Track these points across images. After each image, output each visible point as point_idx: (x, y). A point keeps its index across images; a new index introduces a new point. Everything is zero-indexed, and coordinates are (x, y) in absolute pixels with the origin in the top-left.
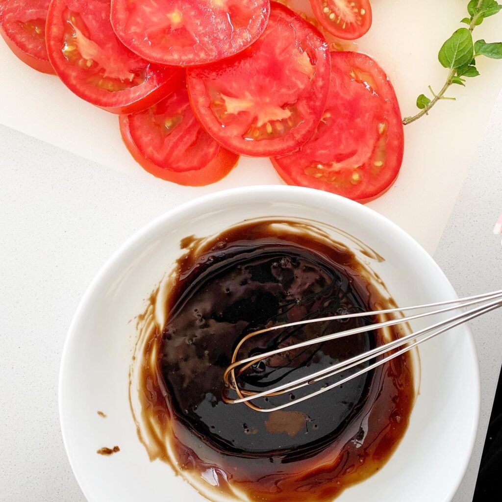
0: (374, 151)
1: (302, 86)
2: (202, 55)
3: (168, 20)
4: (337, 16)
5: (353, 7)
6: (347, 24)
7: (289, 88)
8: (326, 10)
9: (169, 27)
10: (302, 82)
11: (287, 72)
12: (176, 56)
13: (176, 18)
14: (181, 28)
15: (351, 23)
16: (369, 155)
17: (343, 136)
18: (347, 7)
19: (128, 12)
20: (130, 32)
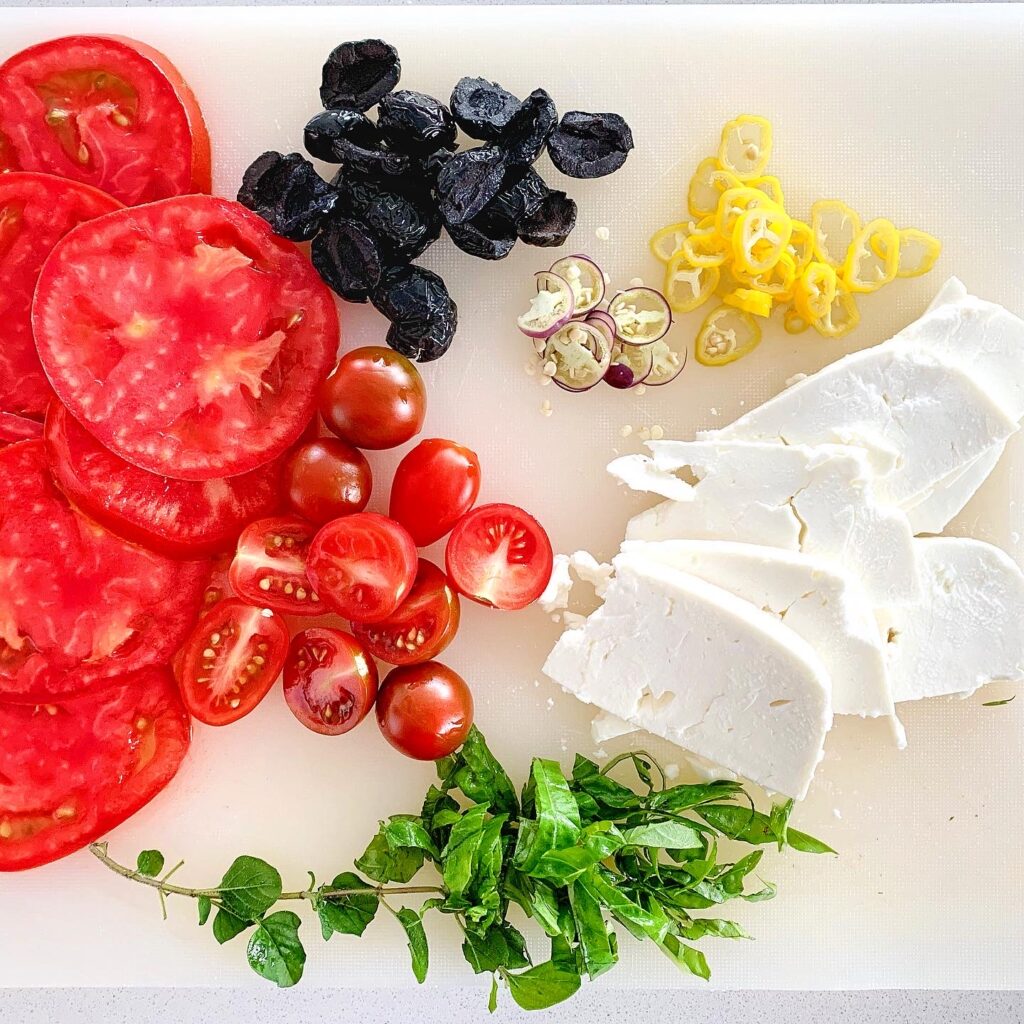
0: (22, 814)
1: (68, 649)
2: (86, 401)
3: (129, 319)
4: (212, 661)
5: (237, 683)
6: (207, 683)
7: (58, 628)
8: (216, 638)
9: (112, 325)
10: (76, 647)
11: (84, 614)
12: (62, 359)
13: (139, 327)
14: (120, 346)
15: (211, 691)
16: (13, 808)
17: (28, 752)
18: (235, 671)
19: (110, 247)
20: (72, 266)
